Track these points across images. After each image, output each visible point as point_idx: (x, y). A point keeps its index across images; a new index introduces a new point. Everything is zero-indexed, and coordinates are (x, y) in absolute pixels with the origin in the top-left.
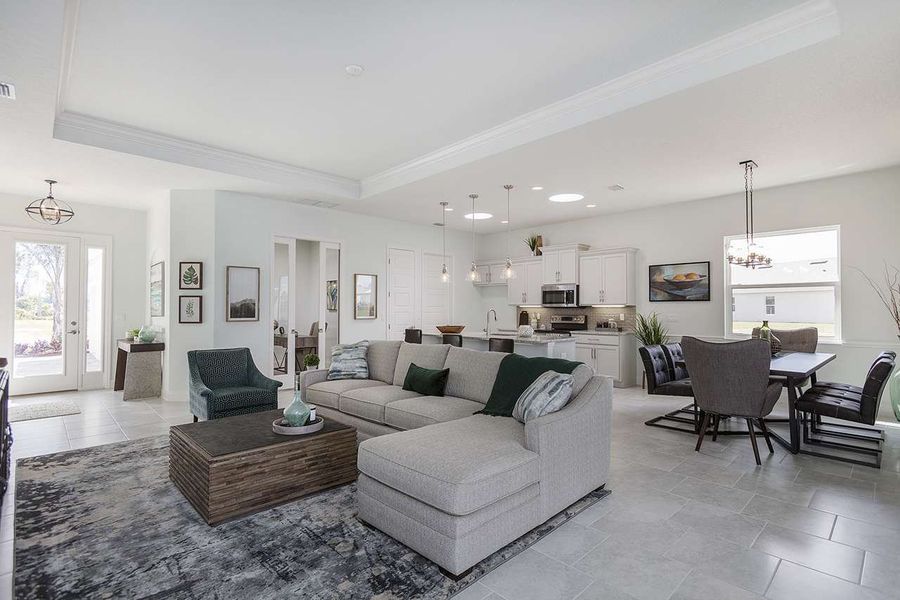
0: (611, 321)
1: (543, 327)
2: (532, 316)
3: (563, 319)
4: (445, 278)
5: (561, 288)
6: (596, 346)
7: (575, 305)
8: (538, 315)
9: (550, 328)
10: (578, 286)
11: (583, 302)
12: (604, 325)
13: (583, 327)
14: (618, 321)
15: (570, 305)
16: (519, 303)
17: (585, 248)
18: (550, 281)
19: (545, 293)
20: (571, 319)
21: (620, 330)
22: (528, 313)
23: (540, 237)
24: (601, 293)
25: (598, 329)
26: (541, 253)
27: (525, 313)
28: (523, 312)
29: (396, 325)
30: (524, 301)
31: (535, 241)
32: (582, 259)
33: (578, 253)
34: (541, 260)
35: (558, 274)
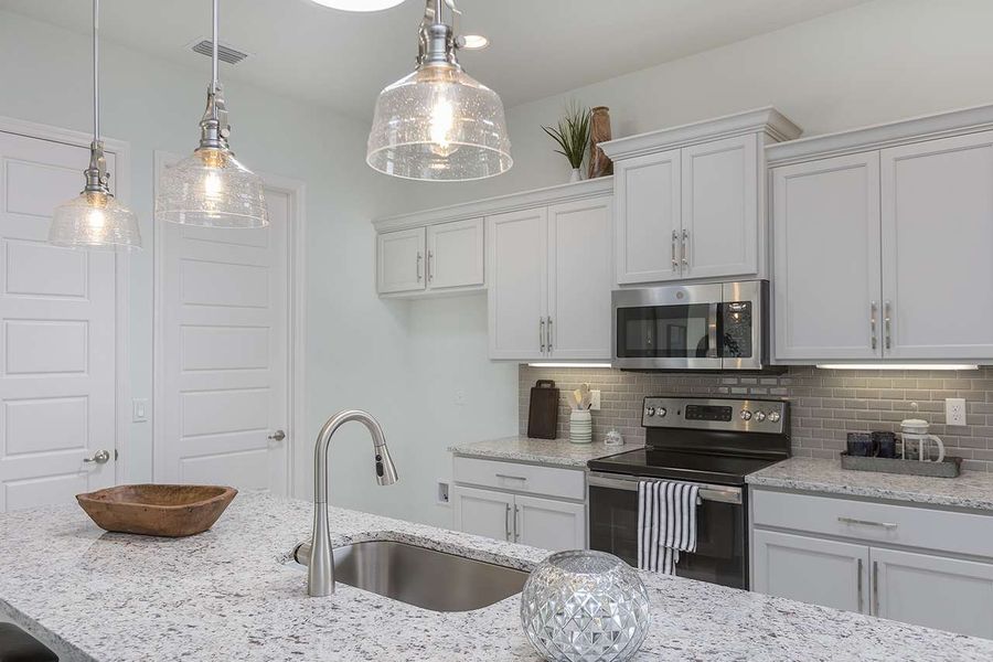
0: (913, 428)
2: (572, 398)
3: (692, 413)
4: (96, 221)
5: (694, 295)
6: (879, 554)
8: (596, 394)
9: (638, 441)
10: (765, 286)
11: (783, 353)
12: (878, 447)
14: (937, 426)
16: (529, 351)
17: (783, 130)
18: (647, 266)
19: (626, 316)
20: (725, 414)
21: (956, 466)
22: (557, 385)
23: (601, 111)
24: (878, 314)
25: (853, 460)
26: (607, 168)
27: (548, 386)
28: (540, 382)
29: (7, 455)
30: (546, 346)
31: (583, 129)
32: (779, 174)
33: (766, 150)
34: (611, 192)
35: (681, 239)
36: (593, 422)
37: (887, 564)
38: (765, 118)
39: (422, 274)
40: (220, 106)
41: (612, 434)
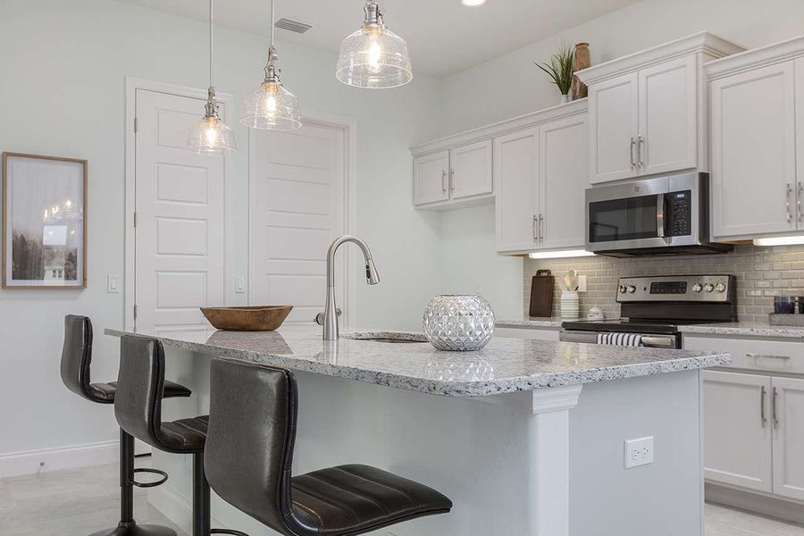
1: (594, 315)
3: (655, 288)
4: (211, 135)
5: (653, 187)
6: (778, 382)
7: (693, 239)
8: (582, 279)
9: (615, 315)
10: (704, 179)
11: (723, 230)
13: (724, 313)
15: (676, 241)
16: (525, 244)
17: (720, 48)
18: (612, 169)
19: (596, 209)
20: (680, 287)
22: (553, 273)
23: (582, 47)
24: (793, 195)
25: (778, 318)
26: (584, 92)
27: (545, 274)
28: (539, 272)
29: (158, 308)
30: (539, 238)
31: (569, 62)
32: (717, 85)
33: (704, 67)
34: (586, 111)
35: (637, 143)
36: (580, 302)
37: (785, 390)
38: (702, 41)
39: (447, 187)
40: (275, 58)
41: (593, 310)
